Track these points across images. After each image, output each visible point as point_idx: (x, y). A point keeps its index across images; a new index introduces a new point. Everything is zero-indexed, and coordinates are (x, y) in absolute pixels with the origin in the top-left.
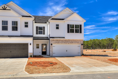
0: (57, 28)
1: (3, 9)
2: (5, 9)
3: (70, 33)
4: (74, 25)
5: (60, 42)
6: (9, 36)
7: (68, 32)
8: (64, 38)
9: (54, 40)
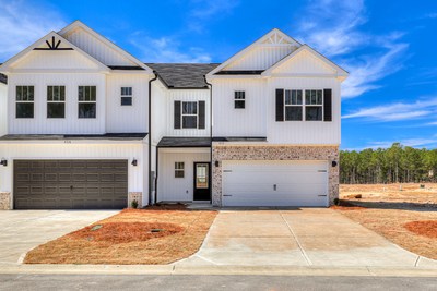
0: (240, 105)
1: (51, 49)
2: (56, 49)
3: (285, 122)
4: (300, 92)
5: (250, 153)
6: (67, 137)
7: (279, 118)
8: (264, 139)
9: (225, 148)
